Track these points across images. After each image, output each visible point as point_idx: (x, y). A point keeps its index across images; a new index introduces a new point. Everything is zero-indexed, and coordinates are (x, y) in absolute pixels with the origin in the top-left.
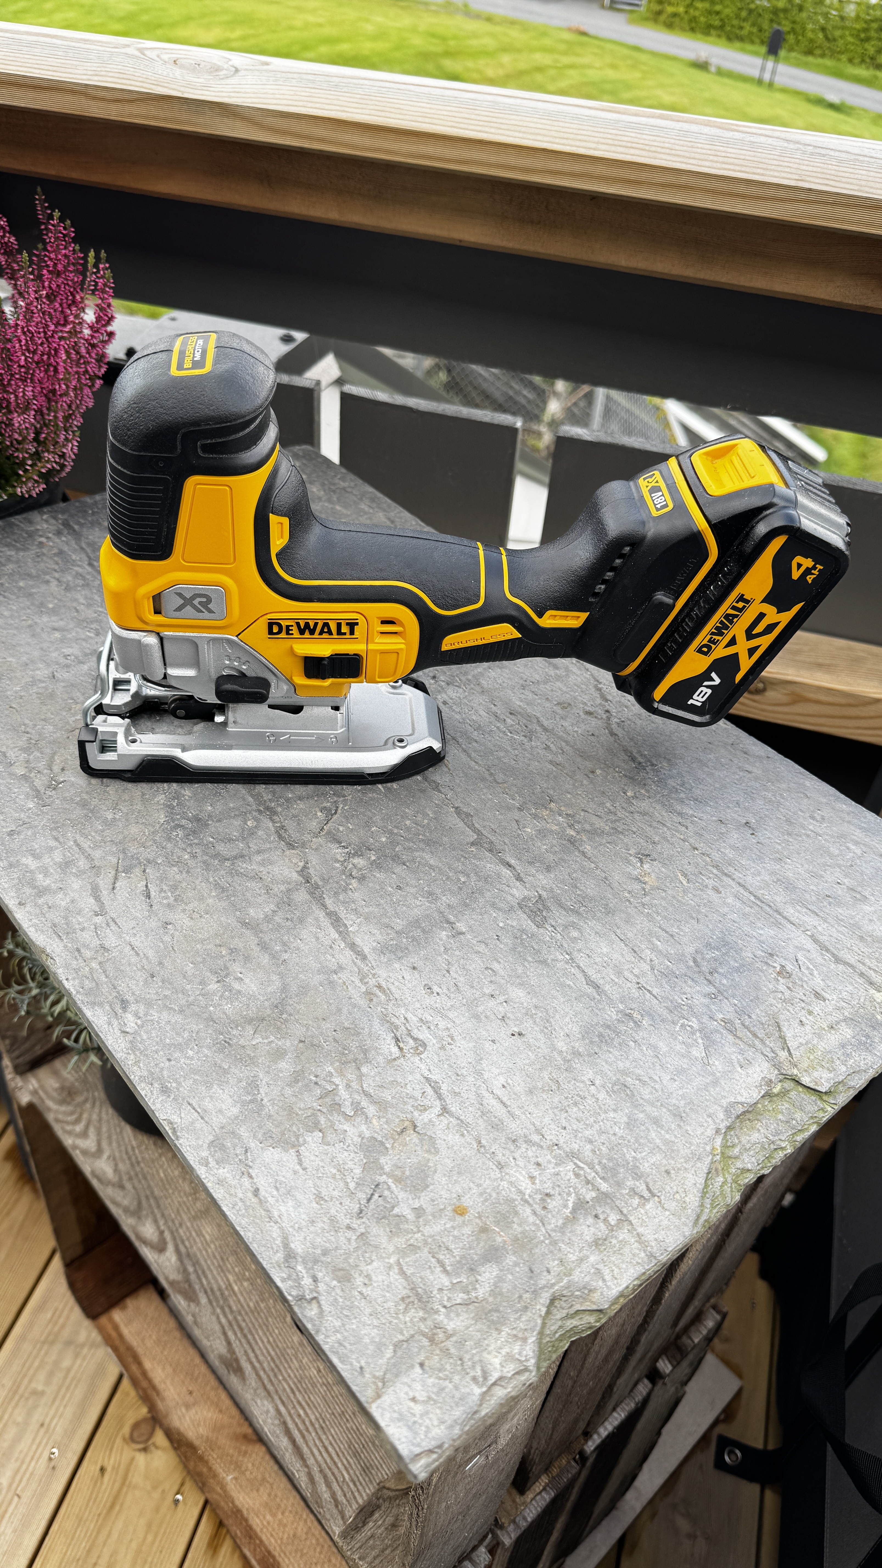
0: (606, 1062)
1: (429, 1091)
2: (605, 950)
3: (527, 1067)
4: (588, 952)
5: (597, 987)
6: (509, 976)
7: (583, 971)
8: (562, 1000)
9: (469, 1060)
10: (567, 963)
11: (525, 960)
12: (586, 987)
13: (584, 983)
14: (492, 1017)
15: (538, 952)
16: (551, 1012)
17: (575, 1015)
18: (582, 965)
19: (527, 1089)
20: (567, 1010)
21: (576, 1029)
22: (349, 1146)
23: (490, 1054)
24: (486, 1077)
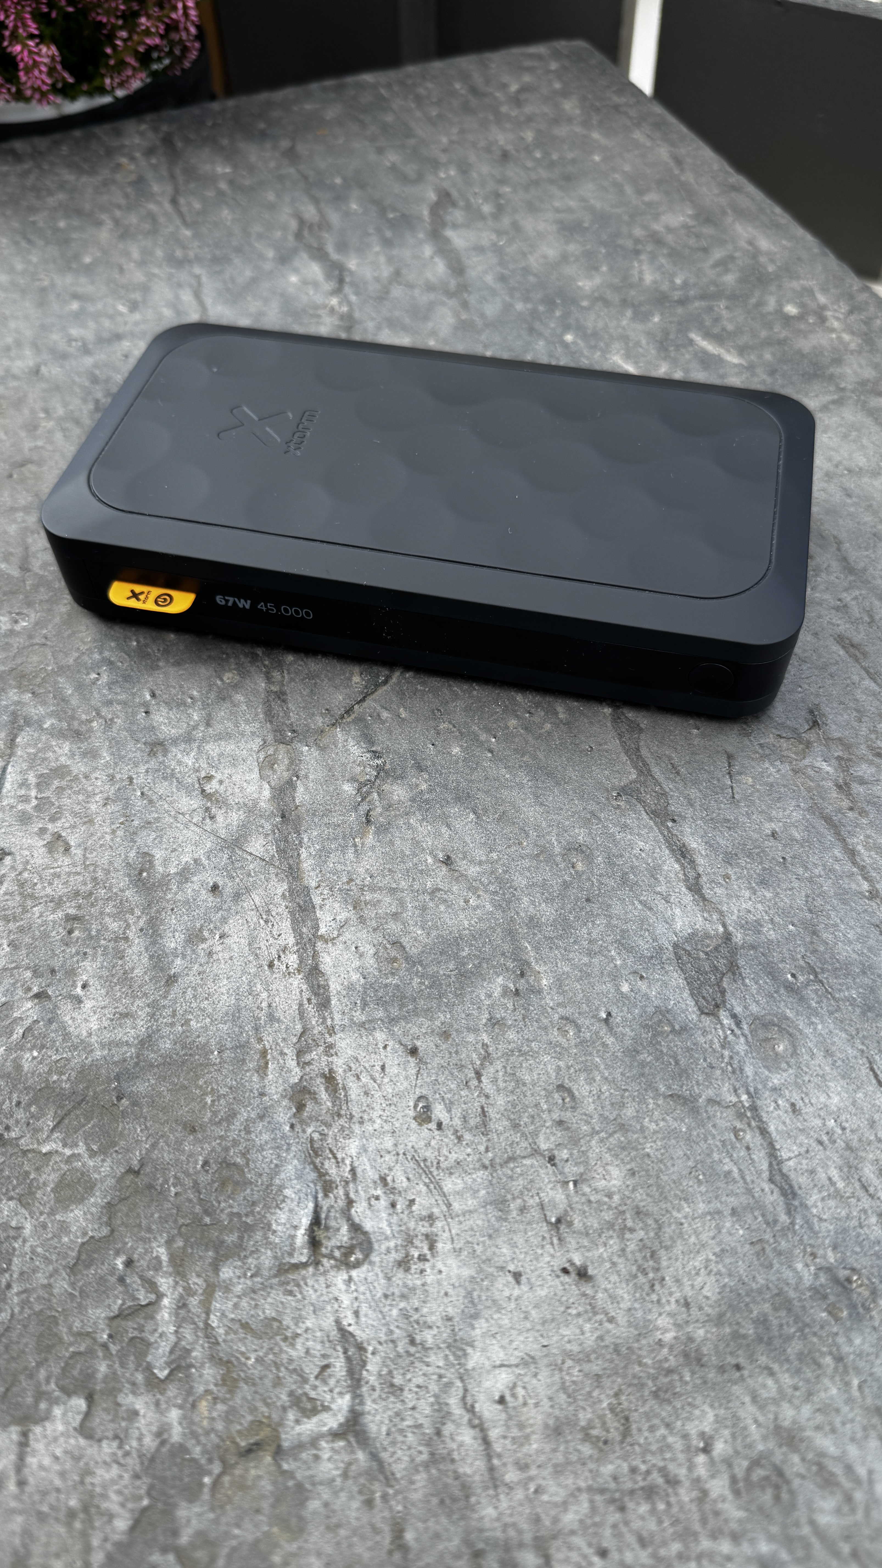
0: (755, 1399)
1: (339, 1366)
2: (836, 1100)
3: (569, 1363)
4: (796, 1097)
5: (789, 1192)
6: (603, 1118)
7: (771, 1145)
8: (702, 1207)
9: (451, 1311)
10: (741, 1116)
11: (651, 1086)
12: (767, 1187)
13: (766, 1175)
14: (535, 1213)
15: (683, 1073)
16: (668, 1231)
17: (720, 1255)
18: (772, 1128)
19: (551, 1422)
20: (704, 1237)
21: (710, 1290)
22: (127, 1454)
23: (500, 1309)
24: (470, 1365)
